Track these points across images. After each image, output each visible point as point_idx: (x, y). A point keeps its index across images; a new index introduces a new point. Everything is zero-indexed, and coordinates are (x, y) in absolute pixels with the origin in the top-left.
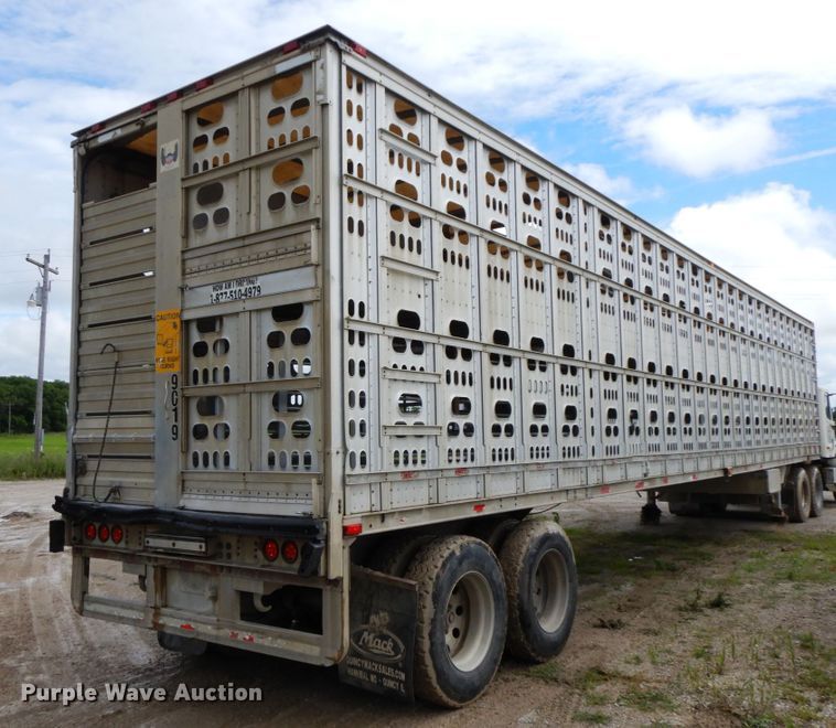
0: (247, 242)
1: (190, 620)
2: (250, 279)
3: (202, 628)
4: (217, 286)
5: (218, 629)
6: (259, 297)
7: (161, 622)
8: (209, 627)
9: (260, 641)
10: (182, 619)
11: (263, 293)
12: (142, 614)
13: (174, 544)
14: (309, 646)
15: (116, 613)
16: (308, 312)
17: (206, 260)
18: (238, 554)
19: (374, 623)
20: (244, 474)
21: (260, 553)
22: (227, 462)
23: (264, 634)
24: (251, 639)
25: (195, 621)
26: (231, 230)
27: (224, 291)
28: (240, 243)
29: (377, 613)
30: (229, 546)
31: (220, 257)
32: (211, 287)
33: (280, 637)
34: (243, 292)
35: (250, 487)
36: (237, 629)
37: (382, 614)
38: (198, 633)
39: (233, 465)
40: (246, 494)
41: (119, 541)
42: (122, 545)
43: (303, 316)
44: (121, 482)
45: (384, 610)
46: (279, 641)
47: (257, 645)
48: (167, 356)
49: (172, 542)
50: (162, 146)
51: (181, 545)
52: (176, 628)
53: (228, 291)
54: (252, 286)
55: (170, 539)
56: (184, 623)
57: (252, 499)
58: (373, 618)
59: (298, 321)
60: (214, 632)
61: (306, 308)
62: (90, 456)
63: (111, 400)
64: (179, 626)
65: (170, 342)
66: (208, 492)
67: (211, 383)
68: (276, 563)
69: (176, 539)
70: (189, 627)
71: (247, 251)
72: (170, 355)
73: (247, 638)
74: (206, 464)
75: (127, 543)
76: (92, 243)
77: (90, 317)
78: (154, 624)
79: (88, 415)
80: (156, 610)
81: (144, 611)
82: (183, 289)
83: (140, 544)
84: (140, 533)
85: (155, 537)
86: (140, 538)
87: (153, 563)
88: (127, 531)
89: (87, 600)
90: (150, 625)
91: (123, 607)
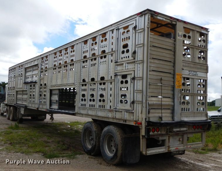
0: (196, 64)
1: (177, 147)
2: (196, 72)
3: (180, 148)
4: (189, 71)
5: (184, 147)
7: (170, 149)
8: (182, 147)
9: (193, 146)
10: (175, 147)
11: (198, 76)
12: (165, 149)
17: (187, 64)
18: (189, 129)
20: (194, 112)
21: (193, 129)
22: (189, 110)
25: (179, 146)
28: (194, 64)
31: (190, 65)
34: (194, 74)
35: (195, 115)
36: (187, 145)
38: (179, 149)
39: (190, 111)
40: (194, 116)
41: (159, 131)
42: (159, 132)
44: (161, 116)
46: (195, 145)
49: (179, 129)
50: (178, 32)
51: (182, 129)
52: (174, 150)
53: (192, 73)
55: (179, 128)
56: (176, 148)
62: (152, 109)
65: (179, 81)
67: (186, 92)
68: (196, 130)
70: (177, 148)
71: (195, 66)
72: (179, 84)
73: (190, 146)
74: (184, 110)
75: (161, 132)
76: (153, 46)
77: (152, 68)
78: (168, 150)
79: (151, 96)
80: (169, 147)
81: (165, 148)
82: (183, 69)
83: (165, 131)
84: (165, 128)
85: (175, 128)
86: (165, 130)
87: (168, 135)
88: (161, 129)
89: (148, 150)
90: (167, 151)
91: (159, 149)
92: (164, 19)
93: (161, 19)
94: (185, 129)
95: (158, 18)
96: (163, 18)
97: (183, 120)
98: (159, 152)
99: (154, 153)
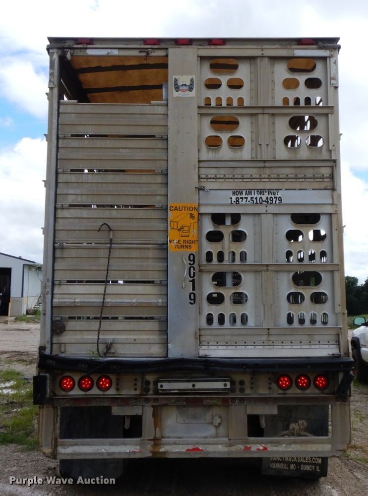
0: (267, 165)
1: (198, 443)
2: (270, 191)
3: (212, 448)
4: (237, 192)
5: (230, 446)
6: (281, 204)
7: (162, 450)
8: (220, 446)
9: (275, 449)
10: (188, 444)
11: (283, 202)
12: (138, 447)
13: (194, 386)
14: (322, 445)
15: (103, 451)
16: (324, 220)
17: (223, 171)
18: (252, 388)
19: (294, 429)
20: (268, 329)
21: (273, 385)
22: (244, 322)
23: (278, 443)
24: (265, 449)
25: (202, 444)
26: (246, 153)
27: (244, 196)
28: (262, 165)
29: (296, 421)
30: (242, 383)
31: (238, 171)
32: (231, 192)
33: (295, 442)
34: (264, 199)
35: (272, 338)
36: (248, 443)
37: (300, 422)
38: (208, 453)
40: (270, 343)
41: (108, 389)
42: (111, 391)
43: (319, 222)
44: (114, 339)
45: (302, 419)
46: (293, 446)
47: (272, 452)
48: (182, 239)
49: (191, 384)
52: (179, 453)
53: (249, 197)
54: (273, 196)
55: (188, 381)
56: (191, 447)
57: (276, 347)
58: (292, 425)
59: (315, 225)
60: (226, 449)
61: (322, 217)
62: (70, 318)
63: (108, 270)
64: (185, 451)
65: (186, 228)
66: (227, 344)
67: (227, 262)
68: (290, 391)
69: (196, 381)
70: (197, 449)
71: (268, 171)
73: (261, 448)
74: (221, 322)
75: (118, 389)
76: (72, 136)
77: (71, 200)
78: (154, 453)
79: (68, 282)
80: (156, 441)
81: (142, 445)
82: (200, 189)
83: (136, 389)
84: (136, 380)
85: (169, 381)
86: (136, 385)
87: (151, 404)
88: (118, 380)
89: (63, 445)
90: (148, 454)
91: (111, 444)
92: (116, 52)
93: (103, 52)
94: (219, 385)
95: (90, 52)
96: (109, 51)
97: (205, 357)
98: (109, 454)
99: (86, 454)
